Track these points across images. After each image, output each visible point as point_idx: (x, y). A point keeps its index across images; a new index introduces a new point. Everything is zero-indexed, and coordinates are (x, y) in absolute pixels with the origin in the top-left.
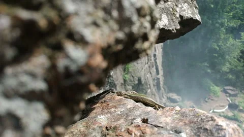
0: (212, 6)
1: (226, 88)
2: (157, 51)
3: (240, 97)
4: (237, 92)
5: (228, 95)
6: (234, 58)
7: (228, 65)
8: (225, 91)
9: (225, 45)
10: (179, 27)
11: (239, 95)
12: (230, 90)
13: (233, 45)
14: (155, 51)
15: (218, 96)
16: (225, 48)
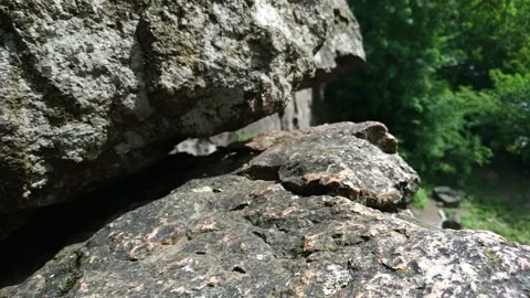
0: (411, 21)
1: (437, 189)
2: (300, 112)
3: (465, 208)
4: (458, 198)
5: (441, 204)
6: (453, 129)
7: (440, 143)
8: (435, 197)
9: (434, 103)
10: (334, 65)
11: (461, 205)
12: (447, 193)
13: (450, 103)
14: (296, 111)
15: (422, 207)
16: (435, 109)
